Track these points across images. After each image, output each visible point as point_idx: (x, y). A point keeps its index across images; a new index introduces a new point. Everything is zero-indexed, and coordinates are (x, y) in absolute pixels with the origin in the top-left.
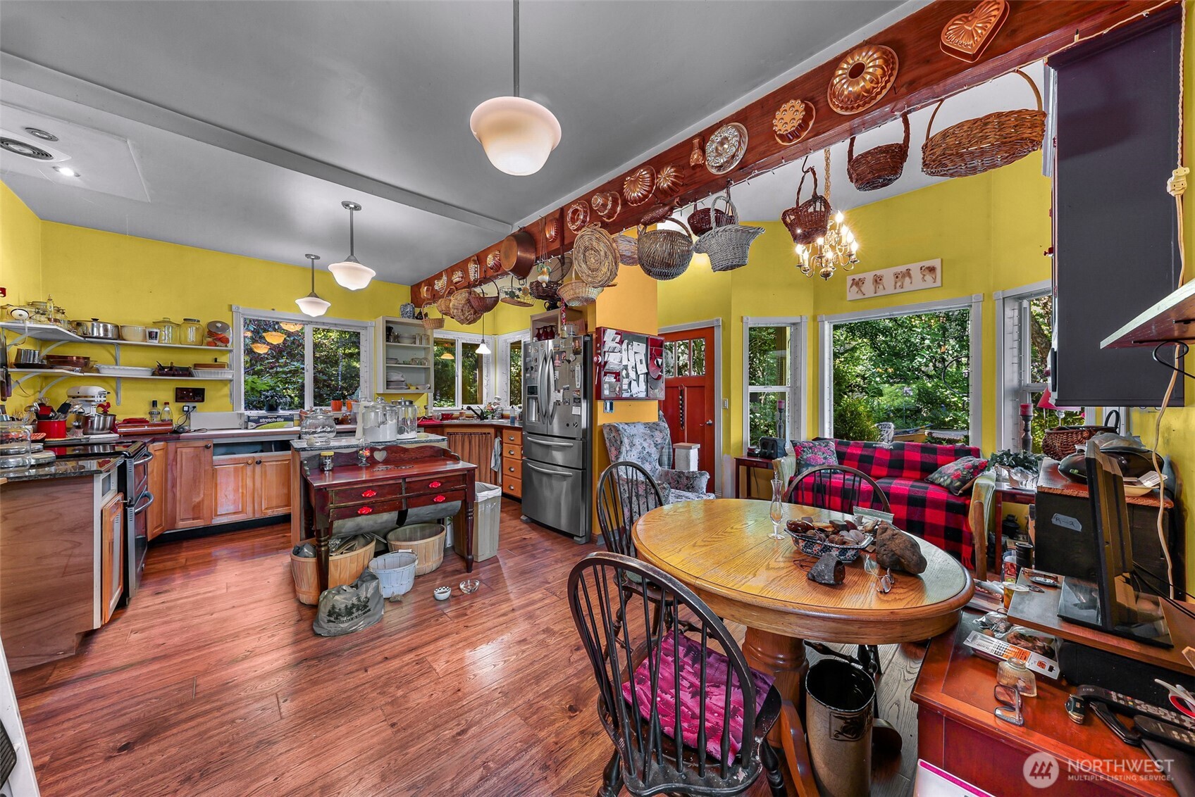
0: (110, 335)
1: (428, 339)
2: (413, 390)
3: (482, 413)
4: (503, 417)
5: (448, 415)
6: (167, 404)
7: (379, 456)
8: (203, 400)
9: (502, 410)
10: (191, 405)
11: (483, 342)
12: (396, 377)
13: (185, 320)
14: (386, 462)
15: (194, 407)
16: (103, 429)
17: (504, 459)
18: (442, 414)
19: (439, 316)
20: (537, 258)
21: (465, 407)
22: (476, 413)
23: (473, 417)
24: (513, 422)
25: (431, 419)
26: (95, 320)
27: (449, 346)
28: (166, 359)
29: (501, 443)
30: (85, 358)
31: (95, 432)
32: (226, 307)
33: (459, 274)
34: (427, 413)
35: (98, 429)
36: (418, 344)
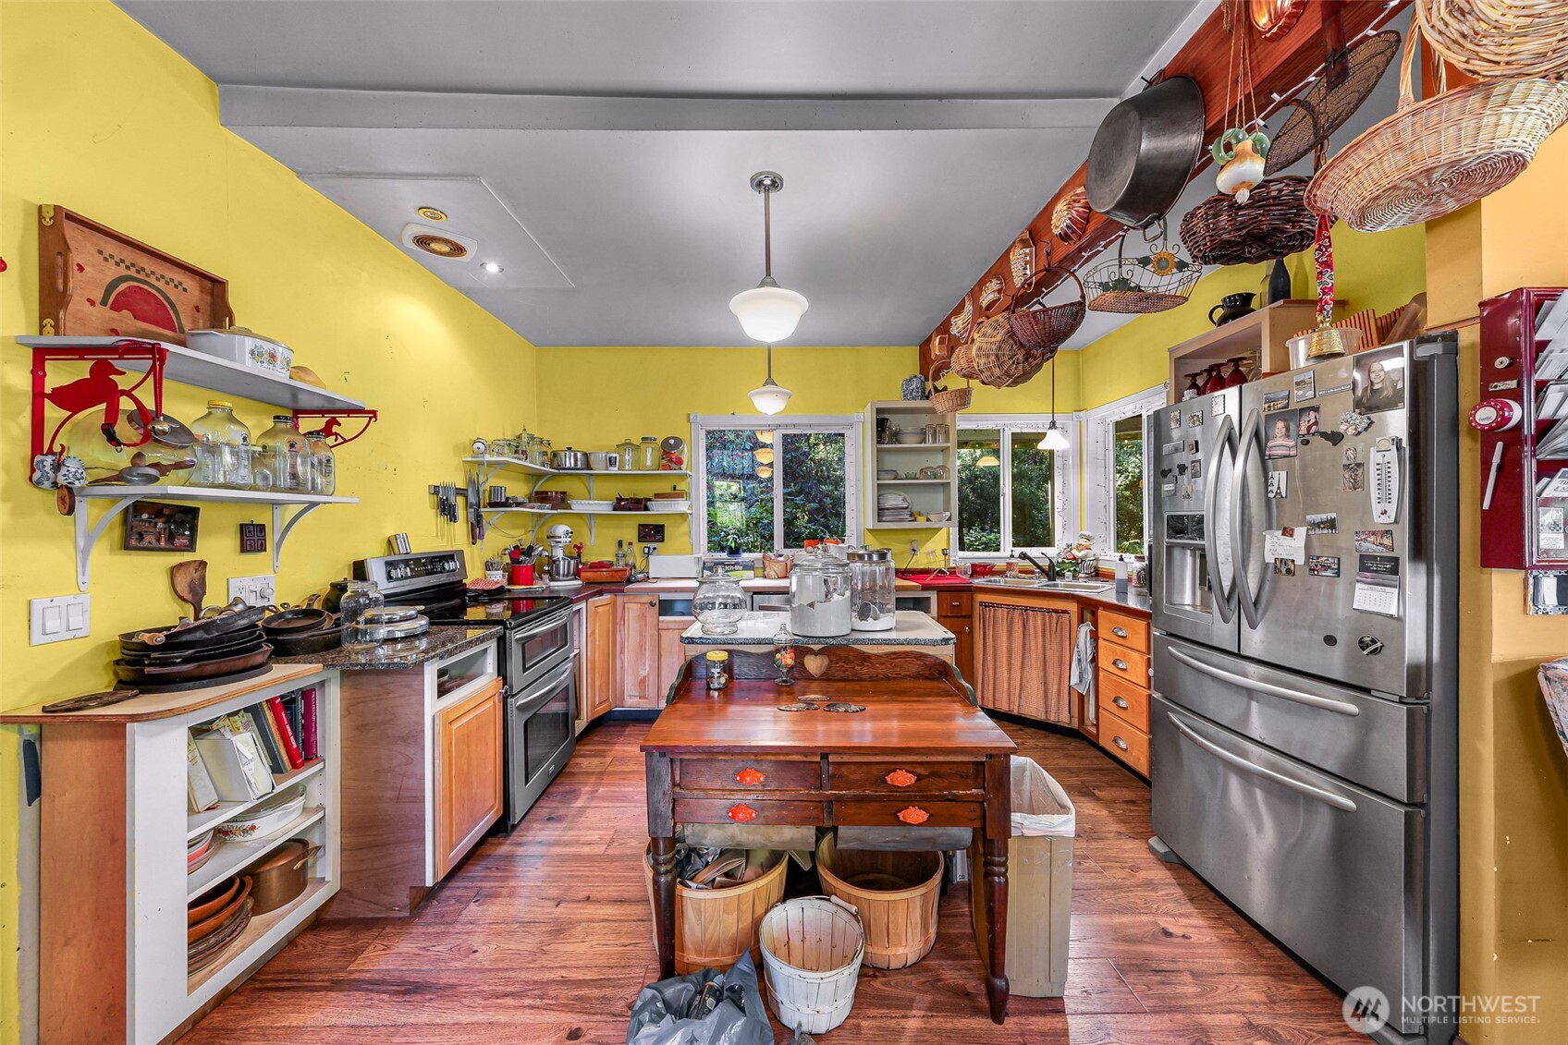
0: (579, 466)
1: (947, 433)
2: (921, 523)
3: (1052, 565)
4: (1097, 574)
5: (985, 566)
6: (631, 544)
7: (814, 665)
8: (663, 540)
9: (1097, 560)
10: (652, 545)
11: (1053, 425)
12: (893, 500)
13: (643, 439)
14: (826, 677)
15: (655, 549)
16: (568, 575)
17: (1101, 674)
18: (973, 566)
19: (961, 383)
20: (1212, 134)
21: (1018, 551)
22: (1038, 567)
23: (1032, 572)
24: (1122, 592)
25: (953, 572)
26: (569, 449)
27: (986, 441)
28: (629, 490)
29: (1095, 636)
30: (562, 493)
31: (561, 578)
32: (685, 417)
33: (994, 285)
34: (947, 561)
35: (564, 575)
36: (929, 444)
